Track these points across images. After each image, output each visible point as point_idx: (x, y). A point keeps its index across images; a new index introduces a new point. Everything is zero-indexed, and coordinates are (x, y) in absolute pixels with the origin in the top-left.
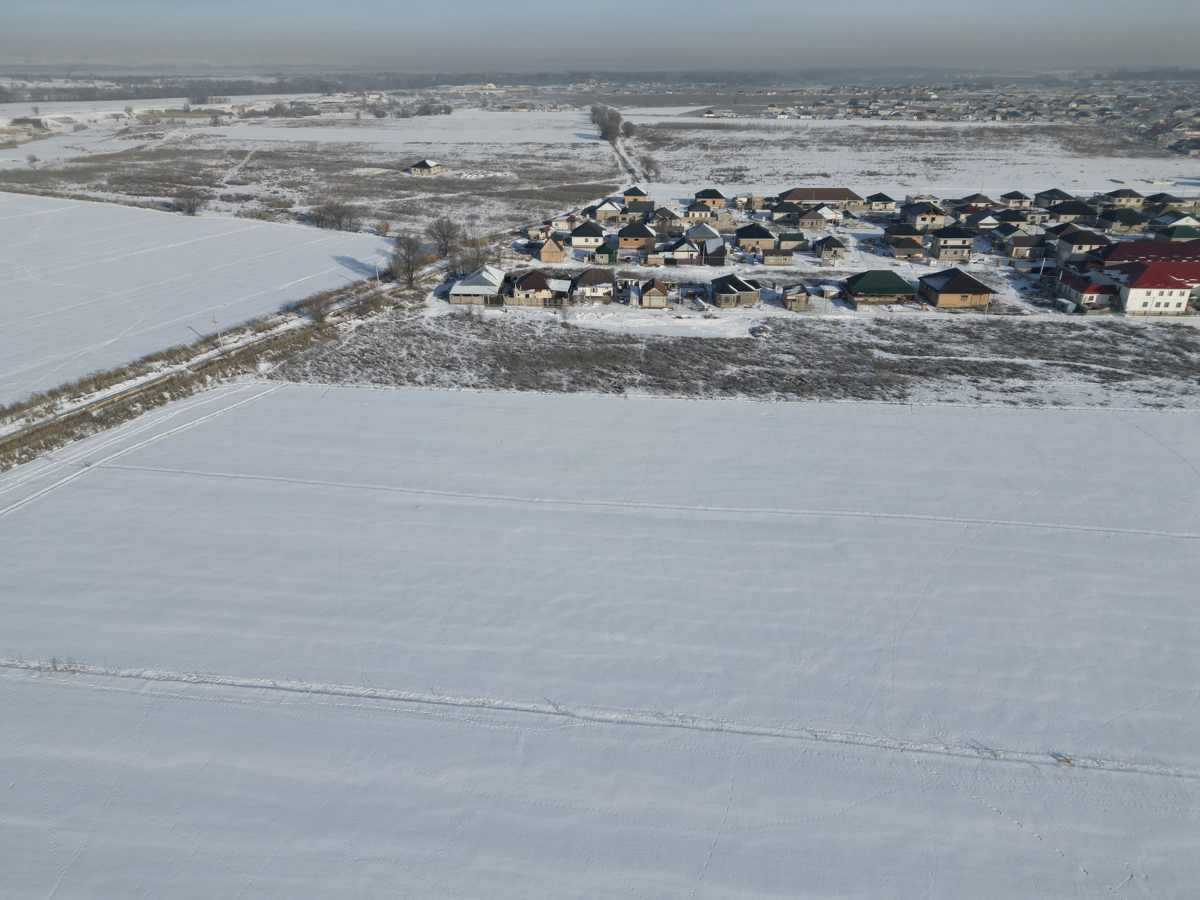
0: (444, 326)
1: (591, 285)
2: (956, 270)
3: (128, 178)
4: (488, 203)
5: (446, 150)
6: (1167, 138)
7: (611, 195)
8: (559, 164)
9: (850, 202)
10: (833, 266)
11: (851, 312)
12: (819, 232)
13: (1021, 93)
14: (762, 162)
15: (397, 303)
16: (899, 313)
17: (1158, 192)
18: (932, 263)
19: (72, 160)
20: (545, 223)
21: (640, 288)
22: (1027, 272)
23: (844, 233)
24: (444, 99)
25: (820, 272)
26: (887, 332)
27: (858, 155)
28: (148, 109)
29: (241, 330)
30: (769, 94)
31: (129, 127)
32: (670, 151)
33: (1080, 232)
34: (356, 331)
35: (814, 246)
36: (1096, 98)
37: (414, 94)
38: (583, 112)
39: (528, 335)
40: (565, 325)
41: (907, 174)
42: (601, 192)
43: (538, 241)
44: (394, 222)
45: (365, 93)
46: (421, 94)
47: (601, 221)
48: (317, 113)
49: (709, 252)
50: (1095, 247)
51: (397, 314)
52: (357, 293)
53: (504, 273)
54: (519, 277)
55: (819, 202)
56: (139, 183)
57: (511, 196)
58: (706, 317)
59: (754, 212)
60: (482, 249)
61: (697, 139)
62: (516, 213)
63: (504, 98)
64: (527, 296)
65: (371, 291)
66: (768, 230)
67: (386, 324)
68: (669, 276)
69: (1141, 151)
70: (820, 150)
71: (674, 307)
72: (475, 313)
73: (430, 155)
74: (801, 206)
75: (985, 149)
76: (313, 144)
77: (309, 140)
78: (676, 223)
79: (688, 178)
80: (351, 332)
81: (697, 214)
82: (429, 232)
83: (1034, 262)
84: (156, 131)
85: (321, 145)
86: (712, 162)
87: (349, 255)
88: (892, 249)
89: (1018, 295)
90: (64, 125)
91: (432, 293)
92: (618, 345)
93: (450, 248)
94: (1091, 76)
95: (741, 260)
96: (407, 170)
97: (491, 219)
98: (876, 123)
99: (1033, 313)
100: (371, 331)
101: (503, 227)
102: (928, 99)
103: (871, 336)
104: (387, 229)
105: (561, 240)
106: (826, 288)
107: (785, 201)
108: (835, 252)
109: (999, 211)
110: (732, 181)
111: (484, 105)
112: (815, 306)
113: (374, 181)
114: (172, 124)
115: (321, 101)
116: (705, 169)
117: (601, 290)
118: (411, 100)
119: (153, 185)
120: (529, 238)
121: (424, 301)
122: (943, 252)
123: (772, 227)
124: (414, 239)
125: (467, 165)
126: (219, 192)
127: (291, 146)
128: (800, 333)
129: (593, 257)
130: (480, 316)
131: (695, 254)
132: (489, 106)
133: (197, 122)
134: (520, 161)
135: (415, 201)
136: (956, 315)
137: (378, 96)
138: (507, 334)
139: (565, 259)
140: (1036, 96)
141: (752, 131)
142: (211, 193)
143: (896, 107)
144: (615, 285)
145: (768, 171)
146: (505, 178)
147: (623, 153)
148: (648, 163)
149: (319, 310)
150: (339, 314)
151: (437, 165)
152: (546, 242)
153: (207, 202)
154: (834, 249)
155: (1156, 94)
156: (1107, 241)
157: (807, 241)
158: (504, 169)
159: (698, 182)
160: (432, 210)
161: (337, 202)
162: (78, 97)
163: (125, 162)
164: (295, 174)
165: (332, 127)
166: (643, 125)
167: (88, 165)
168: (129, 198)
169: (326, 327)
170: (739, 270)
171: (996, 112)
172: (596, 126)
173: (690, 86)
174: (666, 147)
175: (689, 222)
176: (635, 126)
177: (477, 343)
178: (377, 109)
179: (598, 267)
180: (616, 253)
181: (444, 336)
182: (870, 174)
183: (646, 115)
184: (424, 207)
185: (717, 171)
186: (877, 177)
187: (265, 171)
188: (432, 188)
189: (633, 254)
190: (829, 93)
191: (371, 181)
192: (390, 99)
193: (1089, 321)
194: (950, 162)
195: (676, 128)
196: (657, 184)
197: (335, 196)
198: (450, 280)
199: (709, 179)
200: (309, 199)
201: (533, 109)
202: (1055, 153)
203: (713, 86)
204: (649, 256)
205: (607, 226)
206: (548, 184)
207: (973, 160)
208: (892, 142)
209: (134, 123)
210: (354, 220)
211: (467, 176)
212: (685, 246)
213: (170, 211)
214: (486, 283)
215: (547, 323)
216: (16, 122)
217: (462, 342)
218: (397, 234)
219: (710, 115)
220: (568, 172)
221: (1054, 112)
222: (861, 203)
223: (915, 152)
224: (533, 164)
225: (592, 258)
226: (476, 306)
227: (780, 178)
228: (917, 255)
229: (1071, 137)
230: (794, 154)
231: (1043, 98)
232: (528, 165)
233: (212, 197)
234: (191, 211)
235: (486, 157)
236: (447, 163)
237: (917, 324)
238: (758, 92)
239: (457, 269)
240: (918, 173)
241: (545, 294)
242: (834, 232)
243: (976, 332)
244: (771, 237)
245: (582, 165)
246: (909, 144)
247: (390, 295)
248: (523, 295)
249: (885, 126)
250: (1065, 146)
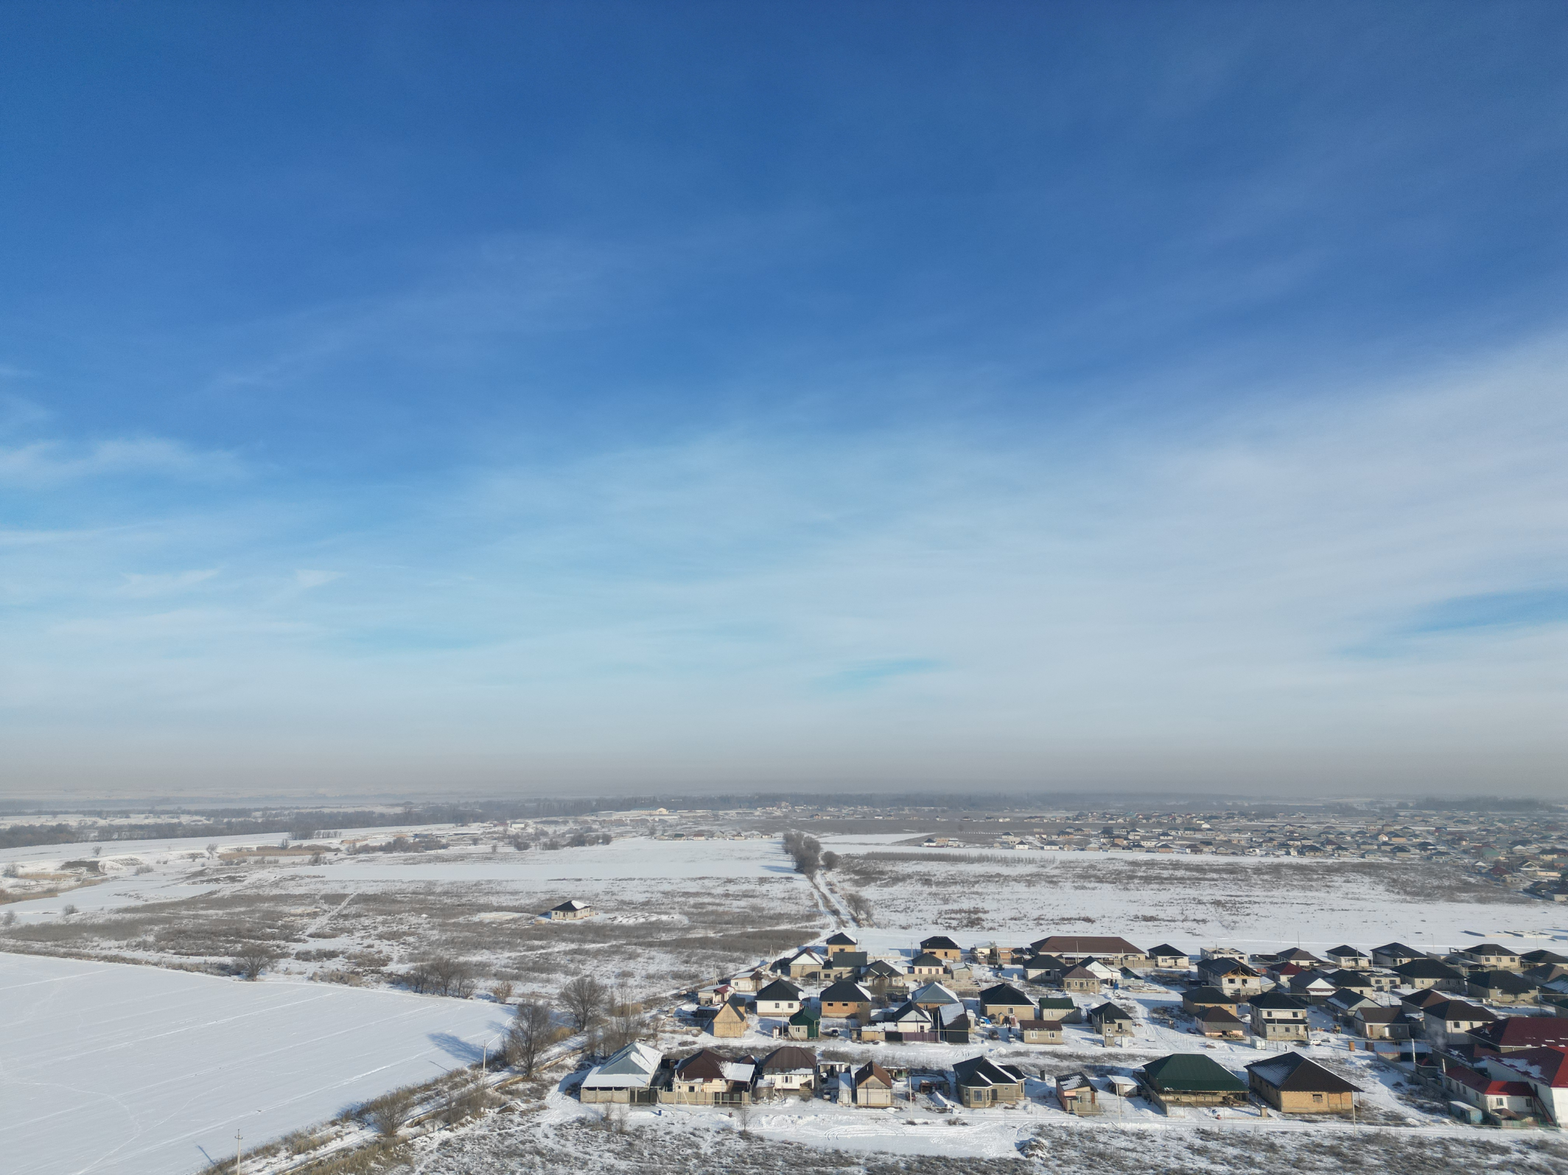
0: (567, 1140)
1: (783, 1071)
2: (1293, 1055)
3: (184, 932)
4: (647, 956)
5: (600, 887)
6: (1518, 880)
7: (810, 944)
8: (743, 903)
9: (1126, 956)
10: (1121, 1046)
11: (1160, 1117)
12: (1093, 997)
13: (1314, 824)
14: (1003, 902)
15: (505, 1104)
16: (1230, 1121)
17: (1534, 948)
18: (1258, 1044)
19: (119, 911)
20: (721, 982)
21: (853, 1076)
22: (1394, 1060)
23: (1126, 999)
24: (603, 827)
25: (1104, 1055)
26: (1219, 1151)
27: (1125, 895)
28: (236, 847)
29: (273, 1151)
30: (1001, 820)
31: (206, 869)
32: (884, 887)
33: (1449, 1002)
34: (438, 1150)
35: (1089, 1016)
36: (1409, 830)
37: (568, 822)
38: (773, 840)
39: (689, 1151)
40: (744, 1135)
41: (1195, 920)
42: (797, 939)
43: (711, 1007)
44: (518, 983)
45: (508, 822)
46: (576, 822)
47: (796, 979)
48: (445, 847)
49: (946, 1022)
50: (1477, 1024)
51: (503, 1120)
52: (451, 1088)
53: (662, 1054)
54: (682, 1060)
55: (1086, 955)
56: (195, 938)
57: (677, 946)
58: (951, 1123)
59: (1001, 968)
60: (635, 1018)
61: (918, 873)
62: (683, 968)
63: (677, 825)
64: (692, 1089)
65: (471, 1086)
66: (1023, 993)
67: (484, 1137)
68: (893, 1058)
69: (1490, 895)
70: (1076, 888)
71: (903, 1107)
72: (614, 1117)
73: (578, 895)
74: (1063, 961)
75: (1288, 890)
76: (431, 884)
77: (428, 879)
78: (897, 982)
79: (910, 922)
80: (431, 1152)
81: (925, 970)
82: (564, 996)
83: (1400, 1044)
84: (239, 872)
85: (442, 885)
86: (939, 902)
87: (450, 1032)
88: (1198, 1022)
89: (1393, 1094)
90: (125, 868)
91: (557, 1086)
92: (823, 1169)
93: (590, 1018)
94: (1394, 805)
95: (992, 1036)
96: (546, 914)
97: (649, 977)
98: (1141, 856)
99: (1424, 1124)
100: (461, 1150)
101: (664, 987)
102: (1199, 829)
103: (1197, 1158)
104: (508, 992)
105: (743, 1006)
106: (1117, 1079)
107: (1041, 953)
108: (1120, 1026)
109: (1330, 972)
110: (967, 926)
111: (652, 833)
112: (1107, 1108)
113: (502, 929)
114: (261, 864)
115: (451, 833)
116: (931, 910)
117: (799, 1078)
118: (562, 829)
119: (213, 941)
120: (698, 1003)
121: (544, 1098)
122: (1269, 1028)
123: (1028, 989)
124: (542, 1007)
125: (624, 906)
126: (295, 947)
127: (404, 886)
128: (1091, 1151)
129: (786, 1030)
130: (621, 1122)
131: (927, 1026)
132: (658, 833)
133: (292, 861)
134: (692, 901)
135: (550, 954)
136: (1312, 1125)
137: (522, 826)
138: (658, 1150)
139: (747, 1032)
140: (1333, 828)
141: (985, 863)
142: (285, 950)
143: (1162, 838)
144: (817, 1072)
145: (1014, 914)
146: (672, 922)
147: (825, 890)
148: (856, 902)
149: (392, 1116)
150: (419, 1123)
151: (586, 907)
152: (722, 1008)
153: (276, 962)
154: (1118, 1021)
155: (1482, 826)
156: (1491, 1016)
157: (1078, 1008)
158: (672, 911)
159: (922, 927)
160: (572, 966)
161: (448, 957)
162: (154, 835)
163: (186, 912)
164: (401, 922)
165: (459, 863)
166: (848, 856)
167: (138, 916)
168: (177, 959)
169: (396, 1144)
170: (991, 1050)
171: (1288, 845)
172: (790, 856)
173: (903, 810)
174: (878, 883)
175: (916, 981)
176: (838, 857)
177: (612, 1166)
178: (520, 840)
179: (792, 1044)
180: (818, 1024)
181: (566, 1155)
182: (1146, 919)
183: (851, 844)
184: (562, 962)
185: (946, 912)
186: (1156, 923)
187: (362, 919)
188: (575, 936)
189: (841, 1026)
190: (1074, 820)
191: (496, 929)
192: (537, 829)
193: (1510, 1138)
194: (1248, 905)
195: (890, 860)
196: (869, 929)
197: (446, 949)
198: (583, 1068)
199: (937, 923)
200: (412, 954)
201: (712, 837)
202: (1380, 897)
203: (931, 811)
204: (864, 1028)
205: (804, 985)
206: (727, 930)
207: (1277, 903)
208: (1166, 879)
209: (214, 863)
210: (466, 982)
211: (624, 920)
212: (912, 1015)
213: (224, 975)
214: (635, 1069)
215: (718, 1133)
216: (69, 865)
217: (590, 1166)
218: (520, 1000)
219: (931, 844)
220: (754, 914)
221: (1362, 847)
222: (1142, 957)
223: (1198, 892)
224: (709, 904)
225: (784, 1031)
226: (616, 1106)
227: (1029, 923)
228: (1235, 1032)
229: (1395, 877)
230: (1042, 891)
231: (1343, 830)
232: (702, 905)
233: (285, 955)
234: (251, 973)
235: (649, 895)
236: (599, 904)
237: (1259, 1138)
238: (988, 818)
239: (596, 1050)
240: (1209, 918)
241: (718, 1086)
242: (1113, 997)
243: (1350, 1153)
244: (1028, 1002)
245: (772, 905)
246: (1188, 882)
247: (497, 1090)
248: (685, 1088)
249: (1153, 860)
250: (1391, 889)
